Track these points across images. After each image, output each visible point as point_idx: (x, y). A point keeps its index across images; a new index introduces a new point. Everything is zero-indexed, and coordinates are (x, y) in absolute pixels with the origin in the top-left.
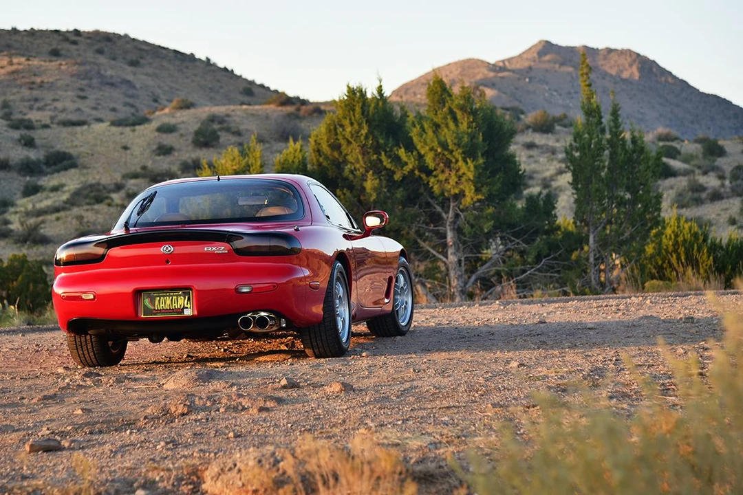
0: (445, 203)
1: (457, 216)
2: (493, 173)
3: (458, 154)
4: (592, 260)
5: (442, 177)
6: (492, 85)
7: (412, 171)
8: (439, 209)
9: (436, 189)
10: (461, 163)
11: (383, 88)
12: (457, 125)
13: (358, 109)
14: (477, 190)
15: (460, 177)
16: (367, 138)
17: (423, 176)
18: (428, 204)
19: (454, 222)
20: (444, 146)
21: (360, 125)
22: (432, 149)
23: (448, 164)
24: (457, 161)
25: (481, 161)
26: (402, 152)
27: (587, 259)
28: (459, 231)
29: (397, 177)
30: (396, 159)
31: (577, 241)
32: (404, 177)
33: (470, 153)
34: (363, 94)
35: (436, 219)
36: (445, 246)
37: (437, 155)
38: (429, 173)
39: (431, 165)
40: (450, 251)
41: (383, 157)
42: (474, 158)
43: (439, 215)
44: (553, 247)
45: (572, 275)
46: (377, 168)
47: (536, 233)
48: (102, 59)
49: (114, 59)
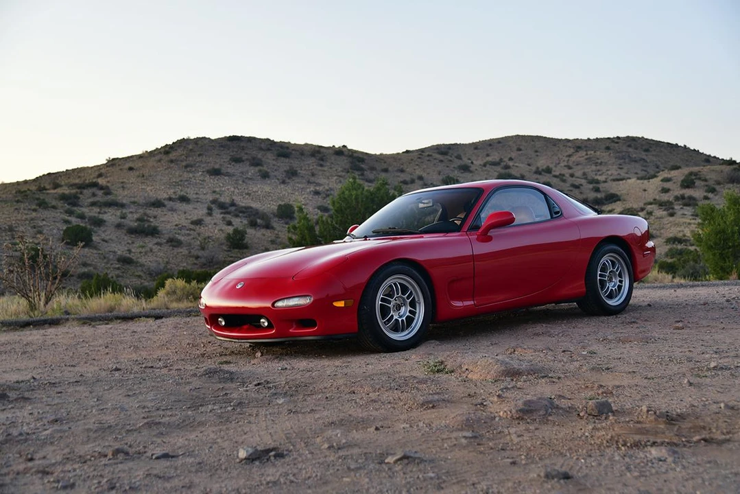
48: (630, 150)
49: (636, 149)
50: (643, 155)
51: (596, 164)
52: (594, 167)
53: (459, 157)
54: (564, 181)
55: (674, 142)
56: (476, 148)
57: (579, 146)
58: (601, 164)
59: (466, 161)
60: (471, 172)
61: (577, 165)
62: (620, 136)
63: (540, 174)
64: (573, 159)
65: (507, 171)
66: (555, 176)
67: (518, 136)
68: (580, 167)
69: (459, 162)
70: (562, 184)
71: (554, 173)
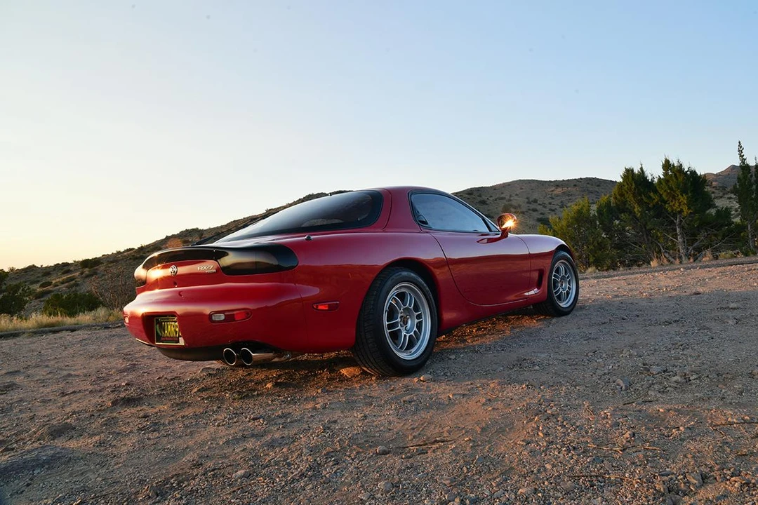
0: (675, 216)
1: (681, 221)
2: (696, 200)
3: (678, 192)
4: (750, 236)
5: (671, 204)
6: (716, 181)
7: (657, 202)
8: (672, 218)
9: (669, 209)
10: (680, 196)
11: (644, 168)
12: (677, 179)
13: (630, 177)
14: (689, 208)
15: (680, 203)
16: (635, 189)
17: (663, 204)
18: (668, 217)
19: (680, 224)
20: (671, 189)
21: (631, 184)
22: (665, 191)
23: (674, 197)
24: (678, 195)
25: (690, 194)
26: (652, 194)
27: (748, 236)
28: (683, 228)
29: (651, 205)
30: (650, 198)
31: (741, 228)
32: (654, 206)
33: (684, 192)
34: (632, 170)
35: (672, 223)
36: (676, 234)
37: (668, 193)
38: (665, 202)
39: (666, 199)
40: (679, 237)
41: (643, 197)
42: (687, 194)
43: (673, 221)
44: (731, 231)
45: (740, 244)
46: (640, 203)
47: (722, 226)
48: (588, 185)
49: (592, 185)
50: (597, 189)
51: (568, 195)
52: (567, 198)
53: (480, 196)
54: (545, 207)
55: (614, 180)
56: (495, 189)
57: (557, 184)
58: (571, 195)
59: (484, 198)
60: (487, 204)
61: (558, 196)
62: (582, 177)
63: (530, 203)
64: (555, 192)
65: (510, 202)
66: (539, 204)
67: (520, 180)
68: (559, 198)
69: (479, 199)
70: (544, 209)
71: (539, 202)
